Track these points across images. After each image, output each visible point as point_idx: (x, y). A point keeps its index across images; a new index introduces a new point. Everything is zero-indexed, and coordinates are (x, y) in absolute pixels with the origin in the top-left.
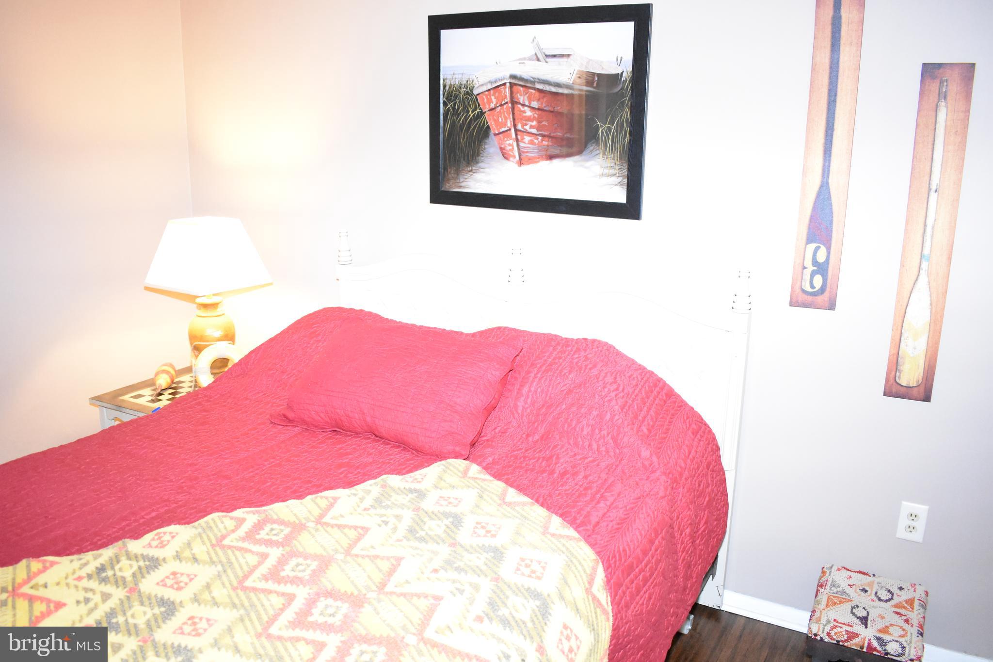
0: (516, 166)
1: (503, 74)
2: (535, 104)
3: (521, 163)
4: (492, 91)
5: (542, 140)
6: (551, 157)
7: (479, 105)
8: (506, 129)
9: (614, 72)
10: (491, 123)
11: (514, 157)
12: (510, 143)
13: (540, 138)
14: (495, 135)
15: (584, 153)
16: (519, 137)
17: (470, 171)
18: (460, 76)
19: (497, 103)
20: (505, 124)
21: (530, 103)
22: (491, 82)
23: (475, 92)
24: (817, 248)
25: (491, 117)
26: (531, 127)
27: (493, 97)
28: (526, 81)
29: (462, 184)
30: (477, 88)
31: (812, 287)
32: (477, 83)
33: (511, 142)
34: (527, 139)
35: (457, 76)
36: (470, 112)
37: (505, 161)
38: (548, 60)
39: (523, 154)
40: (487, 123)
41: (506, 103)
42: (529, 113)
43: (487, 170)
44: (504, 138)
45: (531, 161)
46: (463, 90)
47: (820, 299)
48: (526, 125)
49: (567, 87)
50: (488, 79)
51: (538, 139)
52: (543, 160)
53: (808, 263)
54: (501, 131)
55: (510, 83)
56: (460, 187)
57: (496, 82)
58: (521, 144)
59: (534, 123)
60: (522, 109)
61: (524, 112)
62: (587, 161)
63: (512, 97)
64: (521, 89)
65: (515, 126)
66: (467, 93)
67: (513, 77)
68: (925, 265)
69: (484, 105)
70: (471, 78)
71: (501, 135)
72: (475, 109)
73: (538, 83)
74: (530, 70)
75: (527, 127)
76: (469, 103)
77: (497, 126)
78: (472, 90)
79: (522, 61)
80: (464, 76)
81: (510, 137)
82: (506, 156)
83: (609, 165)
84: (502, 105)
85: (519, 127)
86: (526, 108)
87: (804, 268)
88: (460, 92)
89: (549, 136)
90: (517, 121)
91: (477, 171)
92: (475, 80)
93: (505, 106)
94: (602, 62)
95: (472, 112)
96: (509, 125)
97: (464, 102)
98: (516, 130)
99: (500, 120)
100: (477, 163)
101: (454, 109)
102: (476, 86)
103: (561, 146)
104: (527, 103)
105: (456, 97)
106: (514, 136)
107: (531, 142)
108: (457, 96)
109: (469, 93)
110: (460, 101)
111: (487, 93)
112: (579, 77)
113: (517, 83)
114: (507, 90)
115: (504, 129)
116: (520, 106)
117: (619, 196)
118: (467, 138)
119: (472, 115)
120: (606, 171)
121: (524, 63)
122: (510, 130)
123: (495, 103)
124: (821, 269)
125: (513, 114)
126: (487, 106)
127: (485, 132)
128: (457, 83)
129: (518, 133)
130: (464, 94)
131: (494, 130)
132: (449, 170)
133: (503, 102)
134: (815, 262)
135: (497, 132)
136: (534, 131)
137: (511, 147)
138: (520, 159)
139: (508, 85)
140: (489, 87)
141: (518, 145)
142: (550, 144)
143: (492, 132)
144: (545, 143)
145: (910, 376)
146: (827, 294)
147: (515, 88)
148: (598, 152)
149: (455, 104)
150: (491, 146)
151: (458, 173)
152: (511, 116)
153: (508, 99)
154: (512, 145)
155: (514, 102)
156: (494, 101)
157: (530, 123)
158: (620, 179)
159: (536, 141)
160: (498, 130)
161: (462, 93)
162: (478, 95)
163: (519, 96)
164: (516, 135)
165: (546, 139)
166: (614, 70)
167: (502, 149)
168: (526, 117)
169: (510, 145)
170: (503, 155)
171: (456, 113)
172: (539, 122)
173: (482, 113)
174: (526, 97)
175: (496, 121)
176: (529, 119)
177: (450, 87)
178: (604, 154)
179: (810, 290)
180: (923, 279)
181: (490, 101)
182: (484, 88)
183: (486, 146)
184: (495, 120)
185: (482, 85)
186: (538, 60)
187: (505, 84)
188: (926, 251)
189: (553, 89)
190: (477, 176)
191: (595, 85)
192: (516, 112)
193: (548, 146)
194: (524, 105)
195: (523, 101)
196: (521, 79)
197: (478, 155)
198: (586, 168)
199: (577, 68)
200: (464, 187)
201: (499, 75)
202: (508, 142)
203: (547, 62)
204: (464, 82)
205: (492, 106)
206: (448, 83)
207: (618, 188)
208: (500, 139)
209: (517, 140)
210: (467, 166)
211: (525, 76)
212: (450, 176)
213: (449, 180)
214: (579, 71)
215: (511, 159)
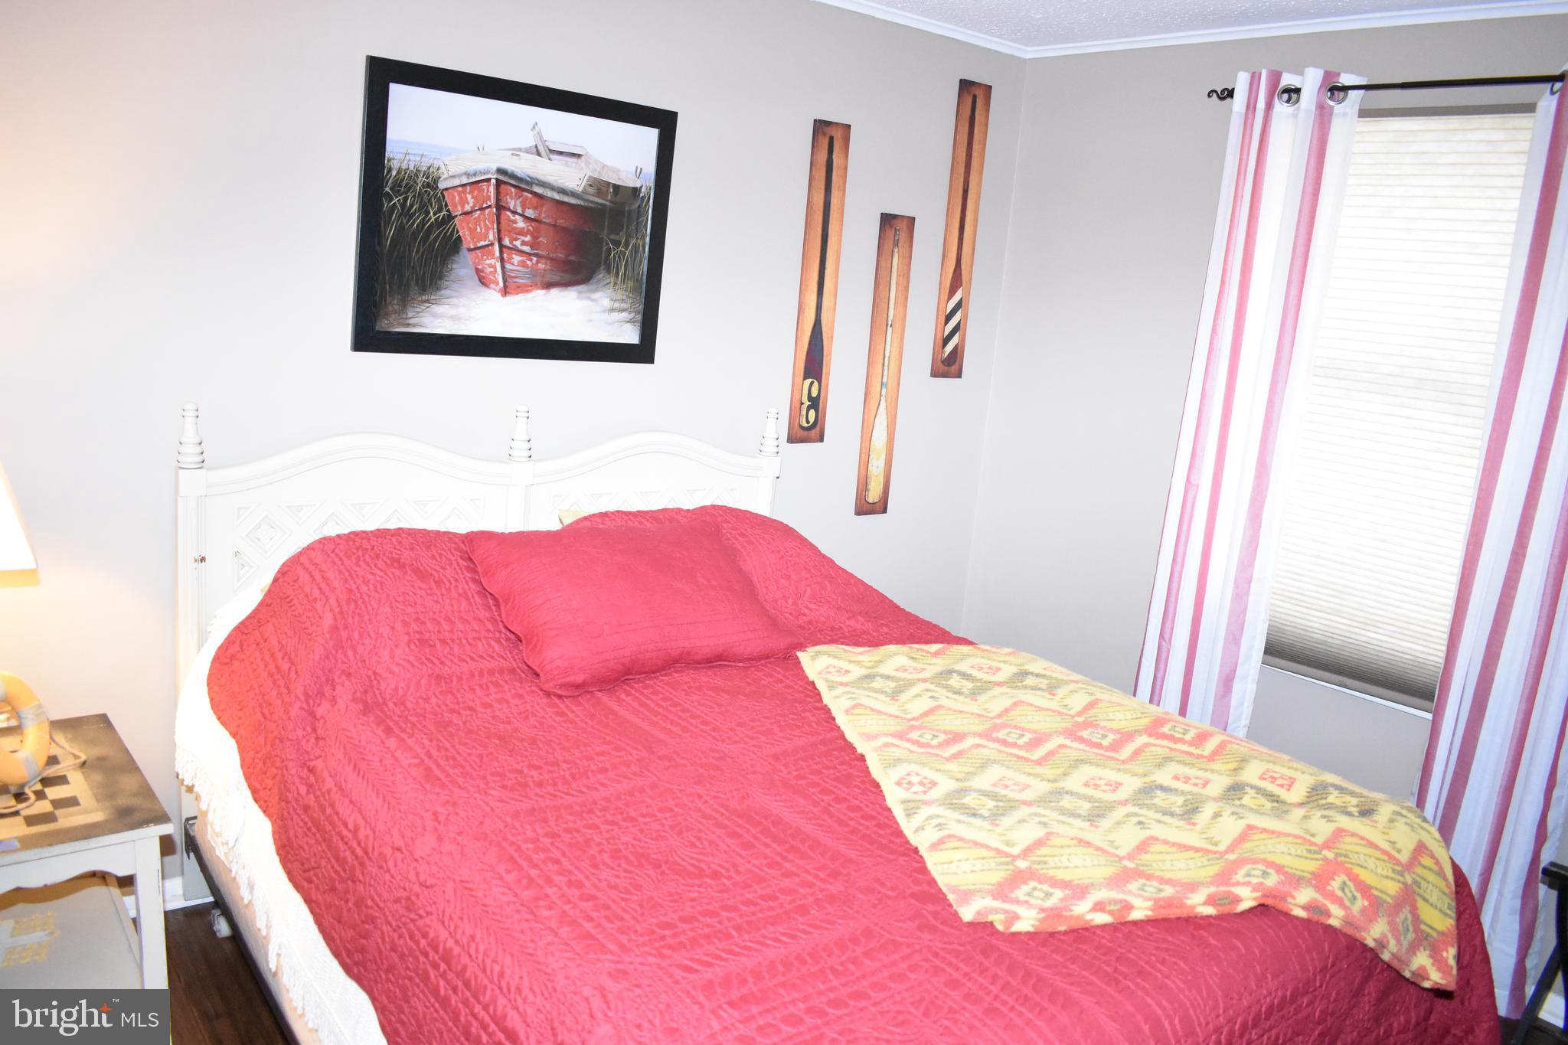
0: (499, 295)
1: (489, 163)
2: (530, 213)
3: (505, 291)
4: (468, 188)
5: (538, 262)
6: (548, 285)
7: (446, 205)
8: (487, 243)
9: (631, 185)
10: (464, 232)
11: (497, 283)
12: (491, 264)
13: (535, 259)
14: (470, 250)
15: (591, 282)
16: (505, 256)
17: (427, 301)
18: (418, 158)
19: (474, 206)
20: (486, 237)
21: (524, 210)
22: (467, 175)
23: (442, 185)
24: (812, 383)
25: (464, 224)
26: (524, 243)
27: (469, 197)
28: (520, 179)
29: (411, 321)
30: (446, 179)
31: (808, 422)
32: (445, 172)
33: (493, 261)
34: (517, 259)
35: (412, 158)
36: (432, 214)
37: (484, 289)
38: (551, 156)
39: (509, 280)
40: (458, 232)
41: (490, 207)
42: (521, 224)
44: (482, 256)
45: (522, 289)
46: (421, 180)
47: (815, 432)
48: (516, 239)
49: (573, 194)
50: (463, 170)
51: (531, 260)
52: (538, 289)
53: (805, 399)
54: (479, 245)
55: (497, 180)
56: (408, 325)
57: (475, 175)
58: (508, 266)
59: (528, 238)
60: (512, 218)
61: (516, 223)
63: (498, 200)
64: (513, 190)
65: (500, 240)
66: (428, 185)
67: (500, 171)
68: (884, 390)
69: (455, 206)
70: (436, 164)
71: (478, 251)
72: (440, 210)
73: (537, 185)
74: (526, 166)
75: (518, 243)
76: (430, 200)
77: (472, 239)
78: (436, 180)
79: (516, 152)
80: (423, 159)
81: (491, 255)
82: (484, 281)
83: (621, 297)
84: (482, 209)
85: (506, 242)
86: (517, 217)
87: (802, 404)
88: (416, 182)
89: (547, 258)
90: (503, 233)
91: (436, 302)
92: (442, 166)
93: (487, 211)
94: (618, 171)
95: (435, 214)
96: (491, 237)
97: (422, 199)
98: (501, 246)
99: (479, 230)
100: (439, 289)
101: (403, 206)
102: (443, 177)
103: (563, 272)
104: (519, 210)
105: (409, 188)
106: (497, 254)
107: (522, 264)
108: (410, 188)
109: (432, 184)
110: (414, 196)
111: (460, 189)
112: (590, 185)
113: (506, 180)
114: (492, 189)
115: (483, 243)
116: (509, 213)
117: (630, 336)
118: (423, 253)
119: (433, 219)
120: (617, 305)
121: (517, 155)
122: (492, 244)
123: (471, 204)
124: (815, 403)
125: (499, 223)
126: (459, 208)
127: (453, 245)
128: (411, 168)
129: (505, 250)
130: (423, 186)
131: (468, 242)
132: (388, 299)
133: (485, 205)
134: (810, 398)
135: (472, 247)
136: (527, 249)
137: (492, 269)
138: (505, 286)
139: (493, 182)
140: (465, 180)
141: (503, 267)
142: (548, 267)
143: (465, 246)
144: (541, 266)
145: (874, 495)
146: (818, 428)
147: (503, 187)
148: (608, 281)
149: (406, 199)
150: (463, 267)
151: (404, 304)
152: (495, 226)
153: (493, 201)
154: (494, 267)
155: (500, 207)
156: (471, 201)
157: (522, 238)
158: (632, 315)
159: (528, 262)
160: (475, 243)
161: (420, 185)
162: (446, 189)
163: (509, 200)
164: (501, 252)
165: (543, 261)
166: (631, 182)
167: (478, 271)
168: (516, 228)
169: (490, 266)
170: (480, 280)
171: (406, 213)
172: (535, 238)
173: (450, 217)
174: (518, 202)
175: (472, 231)
176: (522, 232)
177: (399, 173)
178: (615, 283)
179: (806, 425)
180: (883, 405)
181: (464, 202)
182: (457, 182)
183: (454, 266)
184: (470, 229)
185: (453, 177)
186: (539, 154)
187: (488, 180)
188: (885, 380)
189: (556, 196)
190: (438, 309)
191: (609, 197)
192: (503, 222)
193: (545, 270)
194: (514, 213)
195: (515, 206)
196: (513, 176)
197: (441, 277)
198: (593, 300)
199: (589, 174)
200: (414, 326)
201: (481, 166)
202: (488, 262)
203: (550, 159)
204: (424, 169)
205: (468, 208)
206: (395, 165)
207: (629, 326)
208: (477, 257)
209: (502, 260)
210: (421, 294)
211: (519, 173)
212: (390, 308)
213: (387, 315)
214: (590, 177)
215: (492, 285)
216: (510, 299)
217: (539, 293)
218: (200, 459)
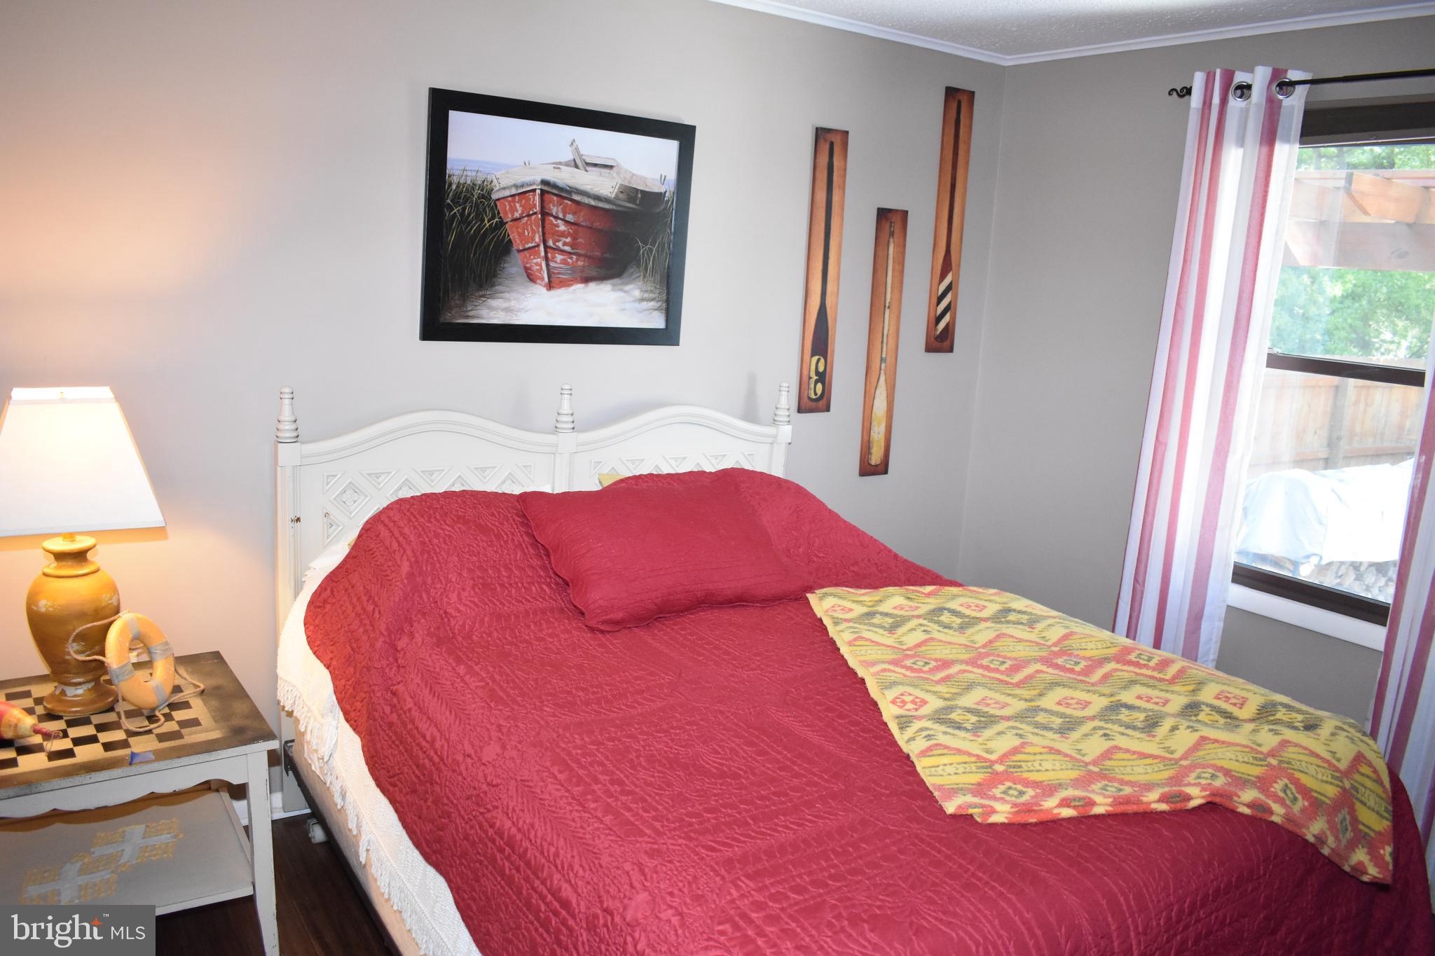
0: (544, 290)
1: (534, 176)
2: (570, 218)
3: (550, 286)
4: (517, 197)
5: (577, 260)
6: (586, 280)
7: (499, 213)
8: (533, 245)
9: (656, 190)
10: (514, 236)
11: (543, 279)
12: (538, 263)
13: (575, 257)
14: (519, 251)
16: (549, 255)
17: (483, 296)
18: (474, 174)
19: (523, 212)
20: (533, 239)
21: (564, 215)
22: (516, 186)
23: (494, 196)
24: (819, 360)
25: (514, 229)
26: (565, 244)
27: (518, 205)
28: (561, 189)
29: (471, 313)
30: (498, 191)
31: (816, 394)
32: (497, 185)
33: (539, 260)
34: (559, 257)
35: (469, 174)
36: (486, 221)
38: (588, 168)
39: (553, 276)
40: (509, 236)
41: (535, 213)
42: (562, 228)
43: (507, 295)
44: (530, 256)
45: (564, 284)
46: (477, 192)
47: (822, 404)
48: (559, 241)
49: (607, 200)
50: (513, 182)
51: (571, 258)
52: (578, 283)
53: (813, 374)
54: (527, 246)
55: (541, 189)
56: (468, 317)
57: (522, 186)
58: (552, 264)
59: (568, 240)
60: (555, 222)
61: (557, 226)
62: (627, 284)
63: (542, 207)
64: (555, 198)
65: (545, 242)
66: (483, 196)
67: (544, 182)
68: (883, 365)
69: (506, 213)
70: (489, 178)
71: (526, 252)
72: (493, 218)
73: (575, 193)
74: (566, 177)
75: (560, 244)
76: (484, 209)
77: (521, 242)
78: (490, 192)
79: (557, 165)
80: (479, 174)
81: (538, 253)
82: (531, 278)
83: (649, 289)
84: (529, 216)
85: (550, 243)
86: (559, 221)
87: (810, 378)
88: (472, 194)
89: (585, 256)
90: (547, 235)
91: (492, 297)
92: (495, 181)
93: (533, 217)
94: (646, 178)
95: (489, 221)
96: (537, 239)
97: (478, 208)
98: (546, 247)
99: (526, 233)
100: (493, 285)
101: (462, 214)
102: (495, 189)
103: (599, 268)
104: (561, 216)
105: (466, 199)
106: (543, 254)
107: (564, 262)
108: (468, 200)
109: (486, 194)
110: (471, 206)
111: (510, 199)
112: (622, 192)
113: (550, 190)
114: (537, 198)
115: (530, 245)
116: (551, 218)
118: (479, 255)
119: (488, 225)
120: (646, 295)
121: (559, 168)
122: (538, 246)
123: (520, 212)
124: (822, 377)
125: (543, 227)
126: (510, 216)
127: (504, 248)
128: (469, 182)
129: (548, 250)
130: (478, 197)
131: (517, 244)
132: (451, 295)
133: (531, 212)
134: (817, 373)
135: (521, 248)
136: (567, 248)
137: (538, 267)
138: (550, 281)
139: (538, 192)
140: (514, 191)
141: (548, 265)
142: (586, 264)
143: (515, 248)
144: (580, 263)
145: (876, 458)
146: (825, 399)
147: (547, 197)
148: (637, 275)
149: (464, 209)
151: (465, 298)
152: (540, 230)
153: (538, 208)
154: (540, 265)
155: (545, 213)
156: (520, 209)
157: (564, 239)
158: (660, 304)
159: (569, 260)
160: (523, 245)
161: (476, 196)
162: (498, 200)
163: (552, 207)
164: (546, 252)
165: (582, 259)
166: (656, 188)
167: (526, 269)
168: (558, 231)
169: (537, 264)
170: (528, 276)
171: (464, 220)
172: (574, 239)
173: (502, 224)
174: (560, 209)
175: (521, 235)
176: (563, 234)
177: (458, 186)
178: (645, 277)
179: (814, 397)
180: (883, 378)
181: (513, 210)
182: (507, 193)
184: (518, 232)
185: (504, 188)
186: (577, 167)
187: (534, 190)
188: (884, 356)
189: (593, 203)
190: (494, 303)
191: (638, 202)
192: (547, 226)
193: (583, 266)
194: (556, 218)
195: (557, 211)
196: (555, 186)
197: (495, 275)
198: (625, 292)
199: (620, 182)
200: (473, 317)
201: (527, 179)
202: (535, 261)
203: (586, 171)
204: (479, 182)
205: (517, 215)
206: (455, 180)
207: (656, 314)
208: (526, 256)
209: (547, 259)
210: (478, 290)
211: (560, 183)
212: (453, 303)
213: (450, 309)
214: (621, 185)
215: (539, 281)
216: (553, 292)
217: (580, 286)
218: (295, 434)
